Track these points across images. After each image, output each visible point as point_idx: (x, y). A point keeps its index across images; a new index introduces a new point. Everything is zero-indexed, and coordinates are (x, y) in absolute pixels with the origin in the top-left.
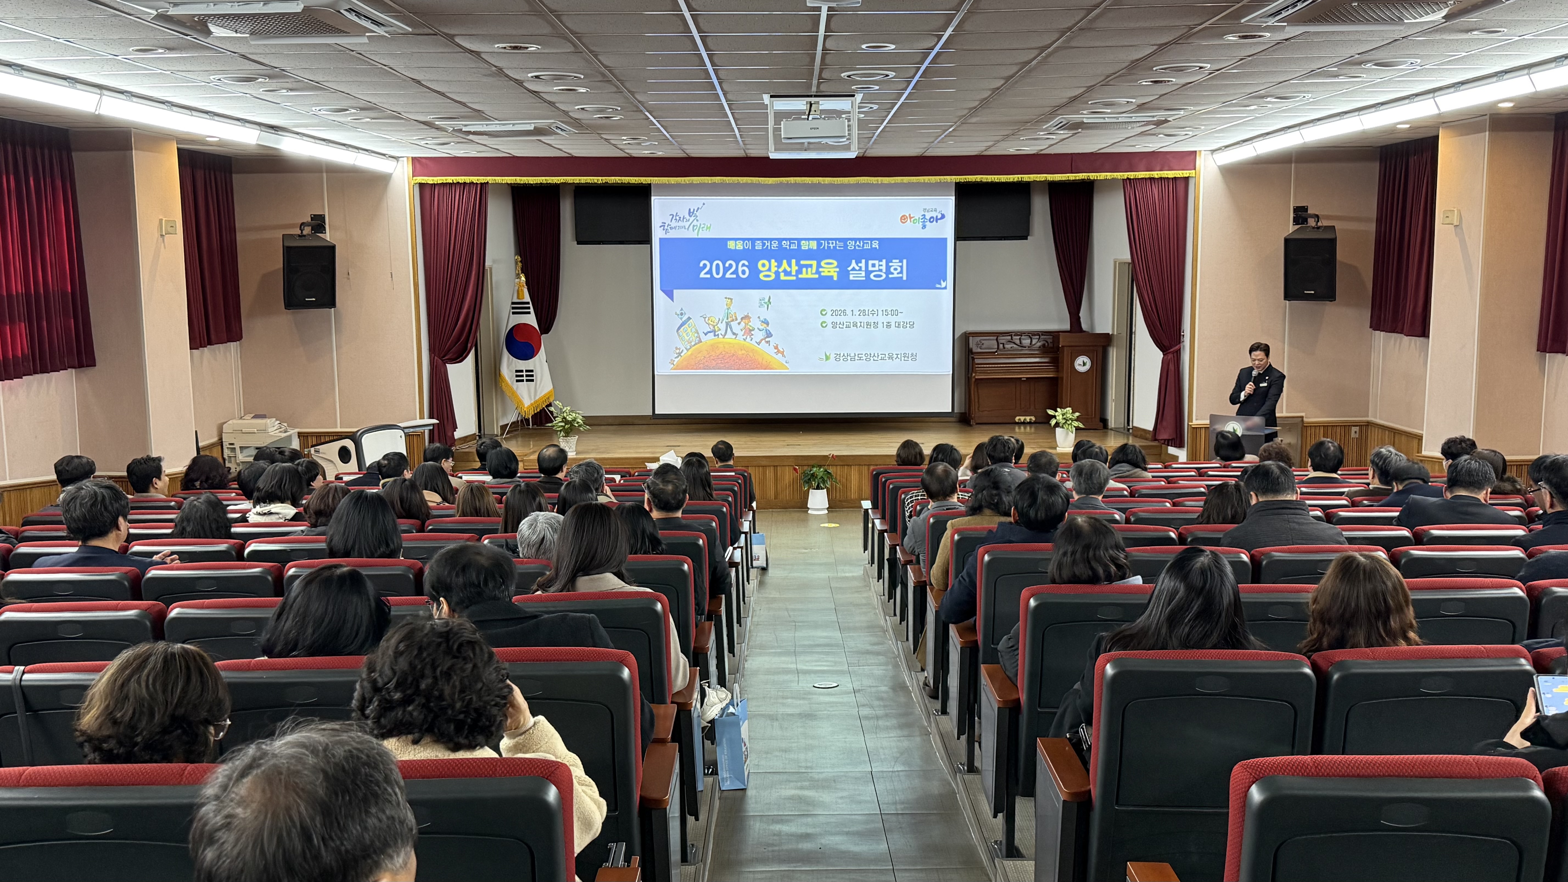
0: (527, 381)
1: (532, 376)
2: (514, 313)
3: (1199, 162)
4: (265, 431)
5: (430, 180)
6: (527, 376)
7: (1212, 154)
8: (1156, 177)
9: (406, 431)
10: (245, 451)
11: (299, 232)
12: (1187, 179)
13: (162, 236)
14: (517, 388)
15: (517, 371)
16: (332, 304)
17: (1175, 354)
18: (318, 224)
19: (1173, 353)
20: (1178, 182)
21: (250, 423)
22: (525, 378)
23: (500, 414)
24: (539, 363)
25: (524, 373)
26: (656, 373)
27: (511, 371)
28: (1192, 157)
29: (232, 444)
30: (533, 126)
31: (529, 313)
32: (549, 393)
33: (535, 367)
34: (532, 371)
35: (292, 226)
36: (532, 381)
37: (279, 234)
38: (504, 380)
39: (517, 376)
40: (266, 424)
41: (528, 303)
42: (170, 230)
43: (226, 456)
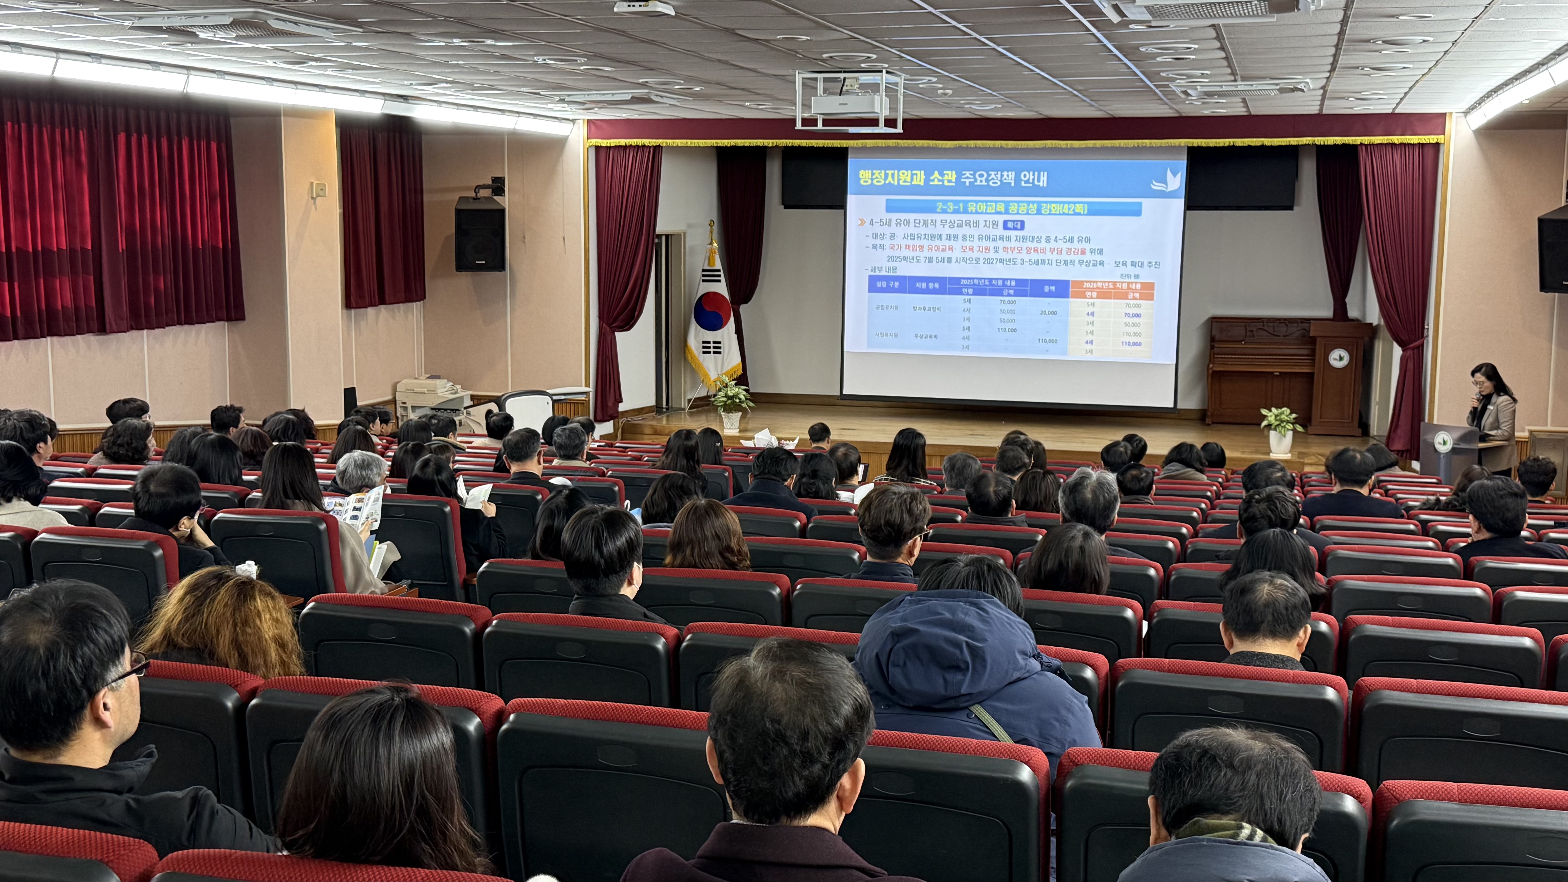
0: (714, 353)
1: (720, 348)
2: (704, 281)
3: (1450, 125)
4: (433, 391)
5: (604, 143)
6: (714, 347)
7: (1466, 116)
8: (1397, 142)
9: (555, 398)
10: (417, 411)
11: (474, 195)
12: (1437, 145)
13: (312, 198)
14: (704, 359)
15: (704, 342)
16: (501, 267)
17: (1416, 351)
18: (498, 186)
19: (1413, 349)
20: (1426, 149)
21: (425, 383)
22: (712, 350)
23: (688, 386)
24: (727, 334)
25: (712, 345)
26: (845, 350)
27: (698, 342)
28: (1441, 120)
29: (405, 403)
30: (630, 96)
31: (719, 281)
32: (735, 367)
33: (723, 338)
34: (720, 343)
35: (467, 189)
36: (720, 353)
37: (456, 197)
38: (690, 352)
39: (704, 347)
40: (435, 384)
41: (719, 271)
42: (321, 193)
43: (398, 415)
